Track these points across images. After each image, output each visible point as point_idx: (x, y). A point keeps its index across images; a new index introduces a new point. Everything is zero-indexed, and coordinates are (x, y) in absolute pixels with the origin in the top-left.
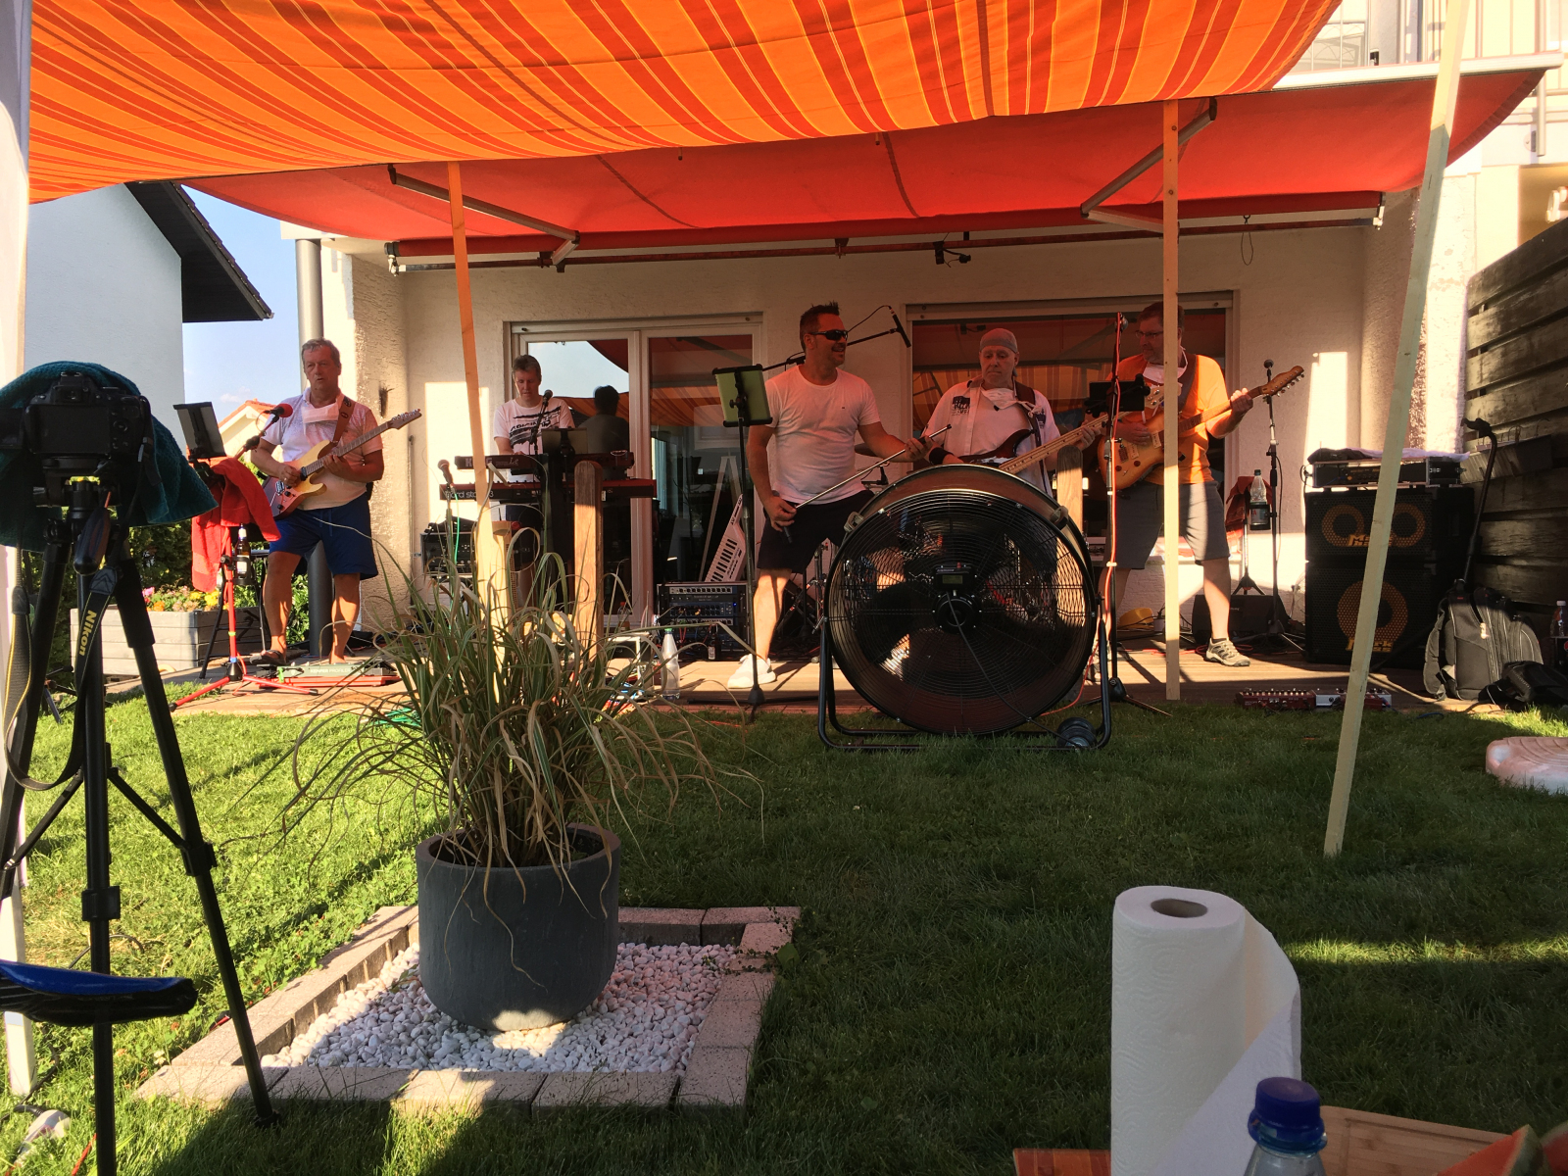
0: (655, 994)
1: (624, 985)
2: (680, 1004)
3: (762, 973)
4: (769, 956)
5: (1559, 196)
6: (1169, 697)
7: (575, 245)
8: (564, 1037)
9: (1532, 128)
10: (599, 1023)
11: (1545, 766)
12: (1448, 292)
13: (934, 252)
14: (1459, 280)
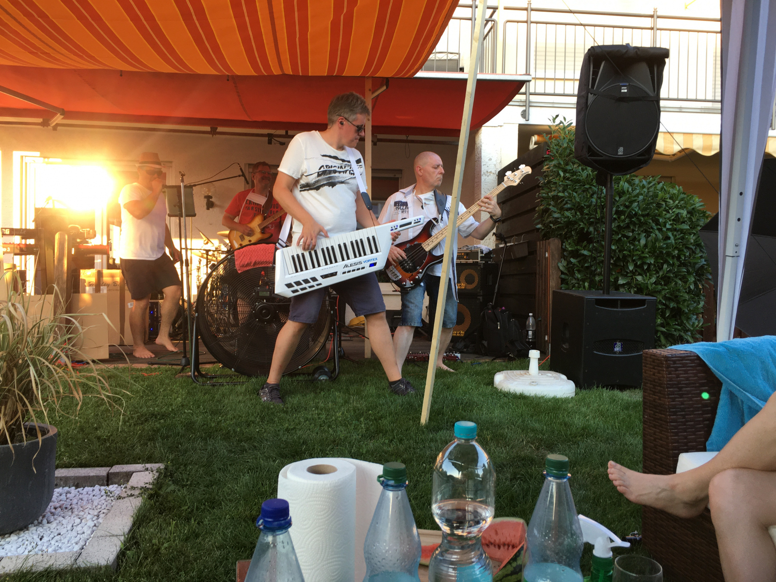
0: (76, 513)
1: (59, 509)
2: (89, 517)
3: (138, 497)
4: (142, 488)
5: (535, 138)
6: (366, 357)
7: (62, 117)
8: (19, 538)
9: (524, 108)
10: (40, 529)
11: (516, 383)
12: (490, 177)
13: (267, 138)
14: (494, 172)
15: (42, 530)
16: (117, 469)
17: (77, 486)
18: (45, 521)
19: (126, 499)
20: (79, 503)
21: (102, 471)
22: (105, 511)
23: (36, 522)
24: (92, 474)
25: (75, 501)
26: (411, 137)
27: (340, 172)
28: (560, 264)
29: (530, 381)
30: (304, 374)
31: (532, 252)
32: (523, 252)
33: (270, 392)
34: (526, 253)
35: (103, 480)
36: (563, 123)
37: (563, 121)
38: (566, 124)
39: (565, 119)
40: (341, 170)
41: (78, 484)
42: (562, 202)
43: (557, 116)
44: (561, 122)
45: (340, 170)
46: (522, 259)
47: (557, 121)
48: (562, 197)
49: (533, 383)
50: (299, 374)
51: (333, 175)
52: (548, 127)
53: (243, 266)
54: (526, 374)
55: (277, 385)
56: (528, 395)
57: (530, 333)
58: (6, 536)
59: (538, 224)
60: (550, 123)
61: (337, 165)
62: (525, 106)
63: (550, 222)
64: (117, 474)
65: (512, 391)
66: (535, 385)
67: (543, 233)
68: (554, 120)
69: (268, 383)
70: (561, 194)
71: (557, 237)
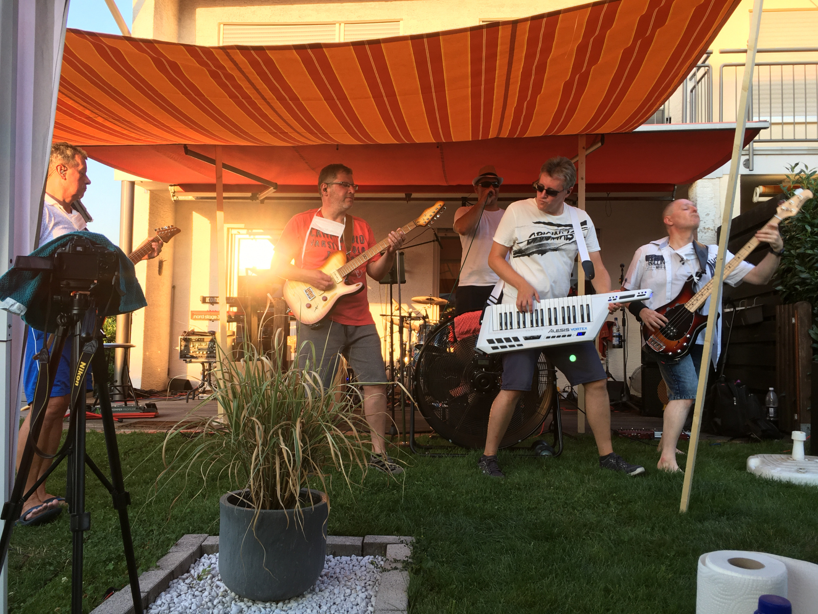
0: (343, 582)
3: (402, 570)
4: (404, 561)
5: (760, 190)
6: (579, 431)
7: (275, 190)
8: (298, 605)
9: (747, 157)
10: (316, 598)
11: (779, 469)
12: (707, 234)
13: (461, 202)
14: (713, 228)
15: (317, 598)
16: (369, 539)
17: (335, 556)
18: (317, 589)
19: (391, 572)
20: (342, 573)
21: (356, 541)
22: (370, 583)
23: (309, 590)
24: (348, 543)
25: (338, 570)
26: (613, 195)
27: (554, 238)
28: (811, 332)
29: (796, 468)
30: (523, 448)
31: (769, 317)
32: (756, 317)
33: (488, 465)
34: (760, 319)
35: (359, 551)
36: (804, 172)
37: (805, 169)
38: (808, 172)
39: (806, 167)
40: (556, 236)
41: (335, 552)
42: (810, 260)
43: (797, 164)
44: (802, 171)
45: (553, 236)
46: (756, 326)
47: (797, 170)
48: (810, 255)
49: (800, 470)
50: (519, 448)
51: (545, 242)
52: (786, 177)
53: (462, 334)
54: (788, 459)
55: (495, 457)
56: (797, 483)
57: (771, 410)
58: (286, 602)
59: (778, 285)
60: (788, 172)
61: (551, 231)
62: (748, 155)
63: (796, 284)
64: (371, 545)
65: (775, 478)
66: (804, 473)
67: (784, 295)
68: (793, 169)
69: (485, 456)
70: (809, 252)
71: (805, 300)
